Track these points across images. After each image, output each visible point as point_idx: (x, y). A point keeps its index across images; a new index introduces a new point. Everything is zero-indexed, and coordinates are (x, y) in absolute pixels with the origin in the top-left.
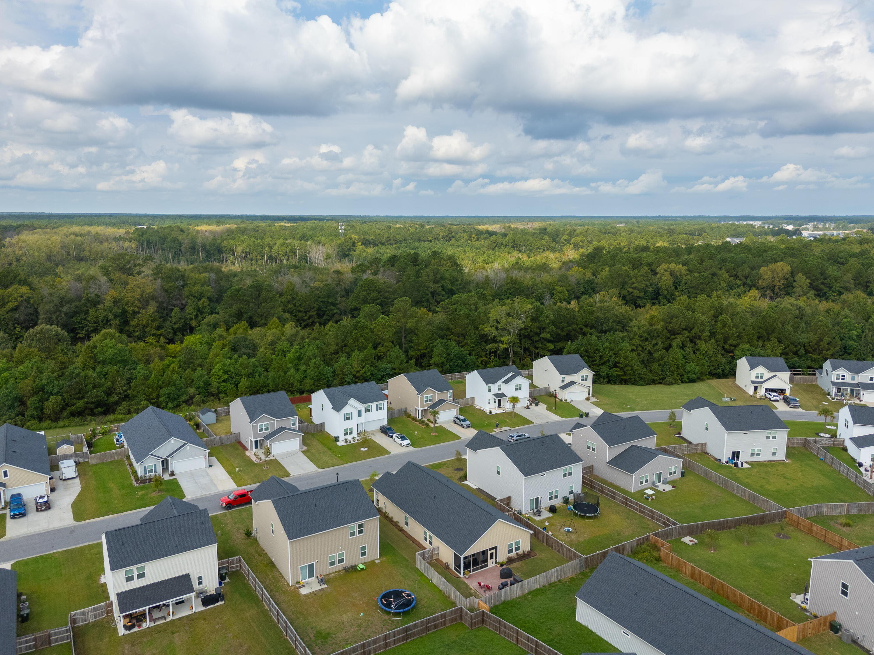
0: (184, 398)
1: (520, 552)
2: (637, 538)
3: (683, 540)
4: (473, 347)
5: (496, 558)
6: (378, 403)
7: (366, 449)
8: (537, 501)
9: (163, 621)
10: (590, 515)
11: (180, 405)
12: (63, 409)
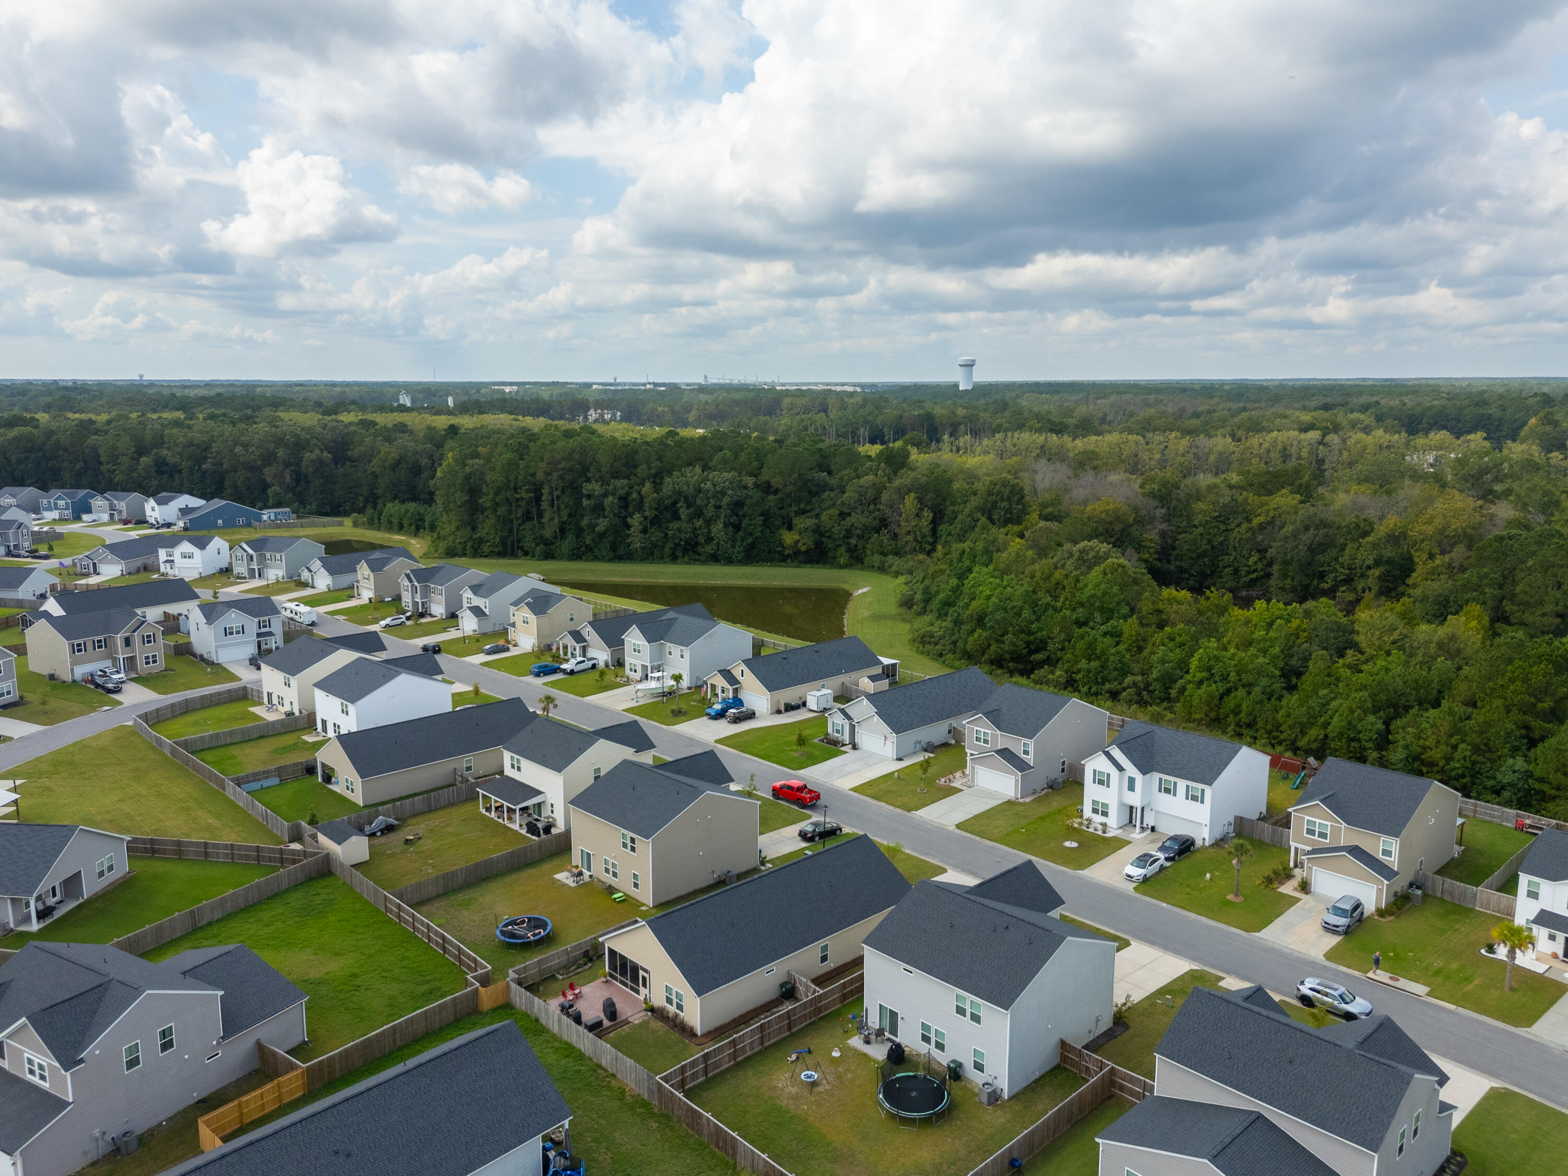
1: (681, 1016)
5: (650, 992)
6: (1191, 784)
7: (1075, 845)
9: (502, 822)
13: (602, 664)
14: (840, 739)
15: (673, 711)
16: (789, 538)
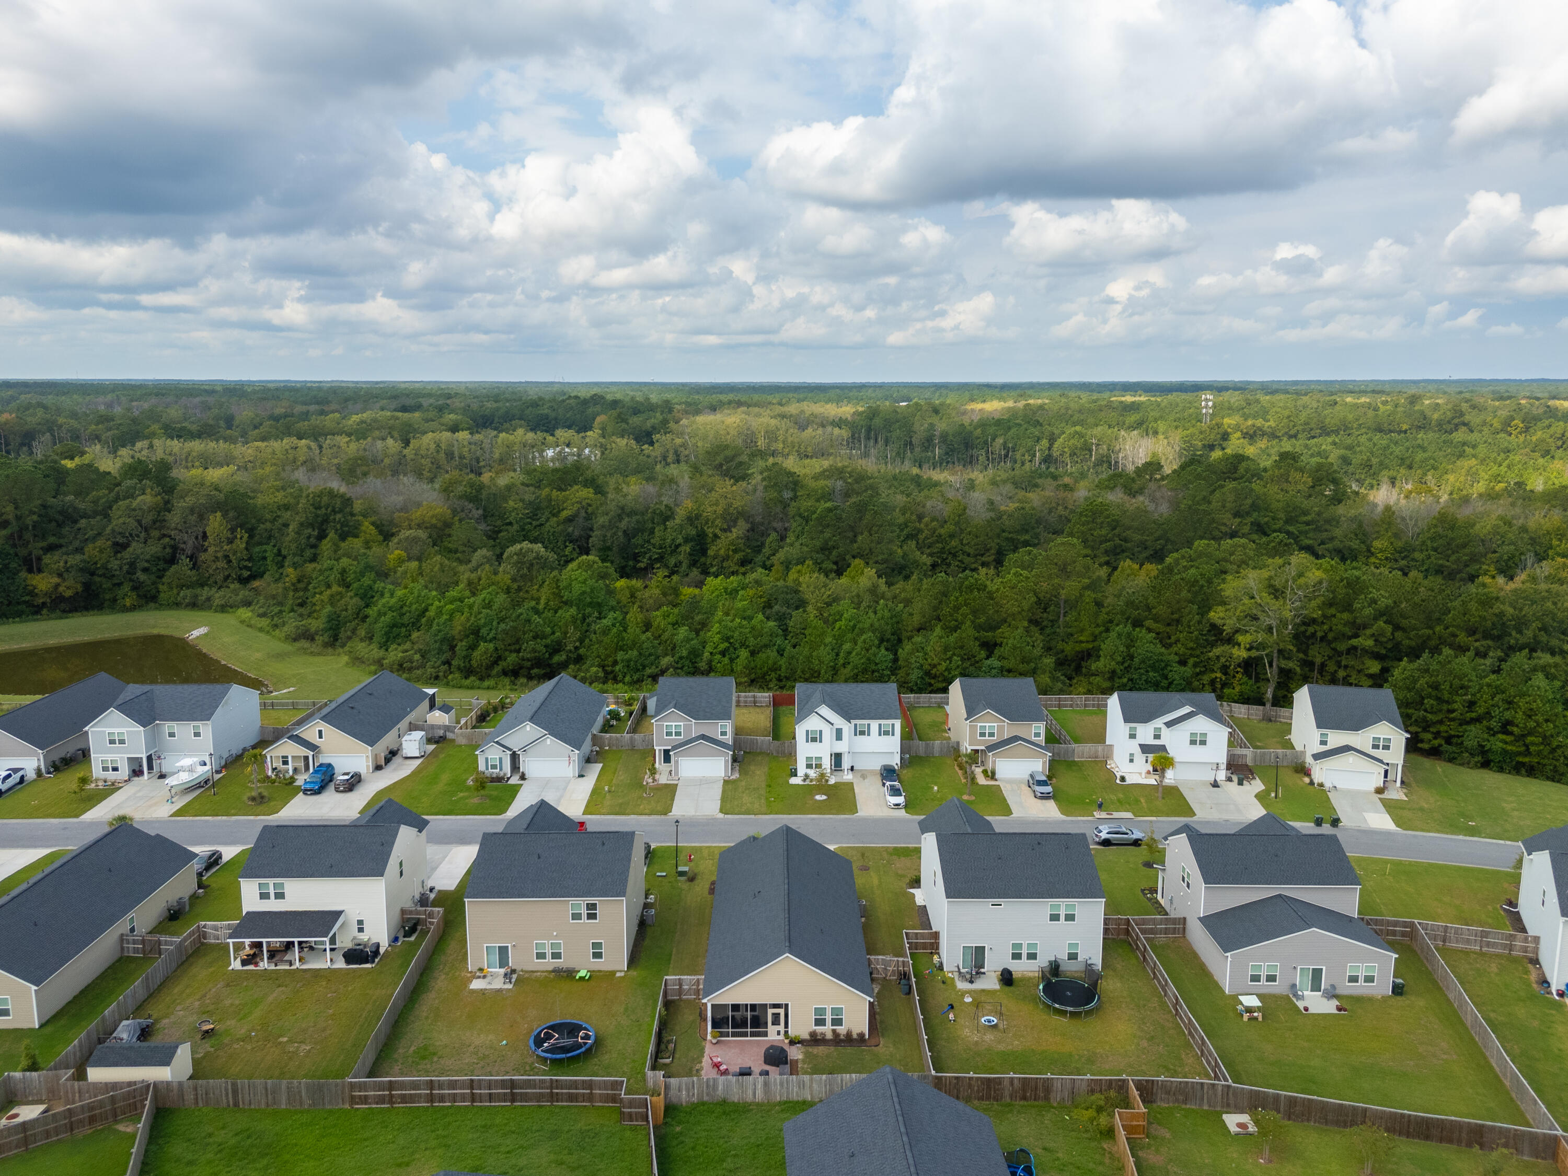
0: (650, 671)
1: (842, 1030)
2: (1089, 1077)
3: (1225, 1116)
4: (1192, 649)
5: (786, 1026)
6: (883, 722)
7: (824, 797)
8: (980, 952)
9: (287, 967)
10: (1063, 1008)
11: (642, 681)
12: (496, 663)
13: (31, 775)
14: (502, 774)
15: (253, 799)
16: (42, 583)
